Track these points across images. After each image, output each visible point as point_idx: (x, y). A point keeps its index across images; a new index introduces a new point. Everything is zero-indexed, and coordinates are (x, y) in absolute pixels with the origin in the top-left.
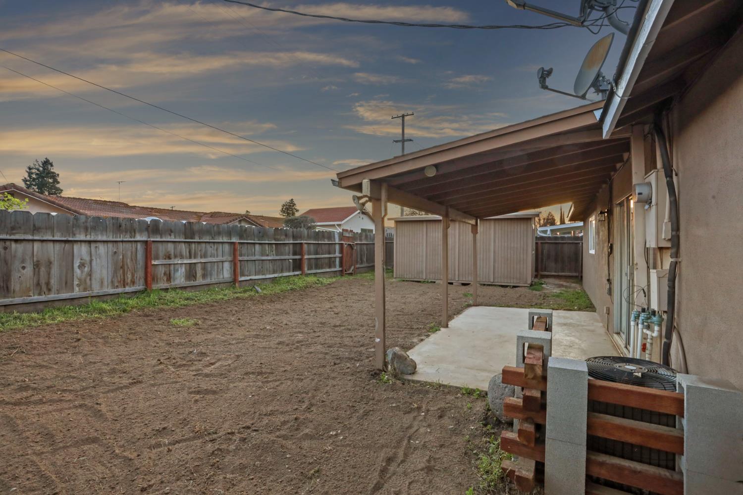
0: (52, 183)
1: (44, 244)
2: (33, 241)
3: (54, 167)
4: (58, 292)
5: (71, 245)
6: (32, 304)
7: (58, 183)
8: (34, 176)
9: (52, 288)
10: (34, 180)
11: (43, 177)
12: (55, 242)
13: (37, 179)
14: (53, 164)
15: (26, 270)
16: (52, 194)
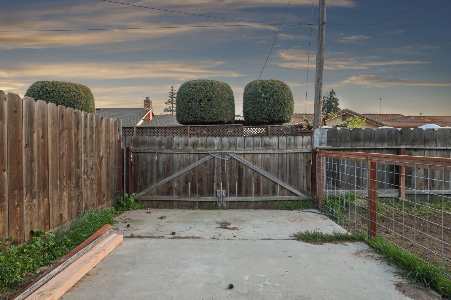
0: (335, 105)
1: (431, 152)
2: (424, 149)
3: (336, 95)
4: (440, 188)
5: (448, 152)
6: (423, 195)
7: (338, 104)
8: (325, 102)
9: (435, 185)
10: (326, 104)
11: (330, 102)
12: (437, 151)
13: (327, 104)
14: (336, 93)
15: (420, 170)
16: (335, 112)
